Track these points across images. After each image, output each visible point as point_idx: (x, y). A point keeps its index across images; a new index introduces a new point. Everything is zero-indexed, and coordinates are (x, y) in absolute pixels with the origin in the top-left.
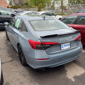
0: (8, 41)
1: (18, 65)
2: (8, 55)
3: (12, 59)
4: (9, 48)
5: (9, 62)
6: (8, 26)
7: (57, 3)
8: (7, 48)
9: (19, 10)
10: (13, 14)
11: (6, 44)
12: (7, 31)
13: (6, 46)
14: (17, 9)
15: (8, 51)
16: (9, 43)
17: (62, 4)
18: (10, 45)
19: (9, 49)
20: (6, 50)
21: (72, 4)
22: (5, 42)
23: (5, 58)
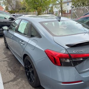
0: (8, 49)
1: (25, 86)
2: (9, 69)
3: (15, 76)
4: (9, 59)
5: (11, 81)
6: (8, 31)
7: (56, 7)
8: (6, 59)
9: (17, 14)
10: (12, 18)
11: (5, 53)
12: (6, 38)
13: (5, 56)
14: (14, 13)
15: (9, 64)
16: (9, 53)
17: (62, 8)
18: (10, 55)
19: (10, 61)
20: (6, 62)
21: (76, 7)
22: (3, 52)
23: (6, 75)
